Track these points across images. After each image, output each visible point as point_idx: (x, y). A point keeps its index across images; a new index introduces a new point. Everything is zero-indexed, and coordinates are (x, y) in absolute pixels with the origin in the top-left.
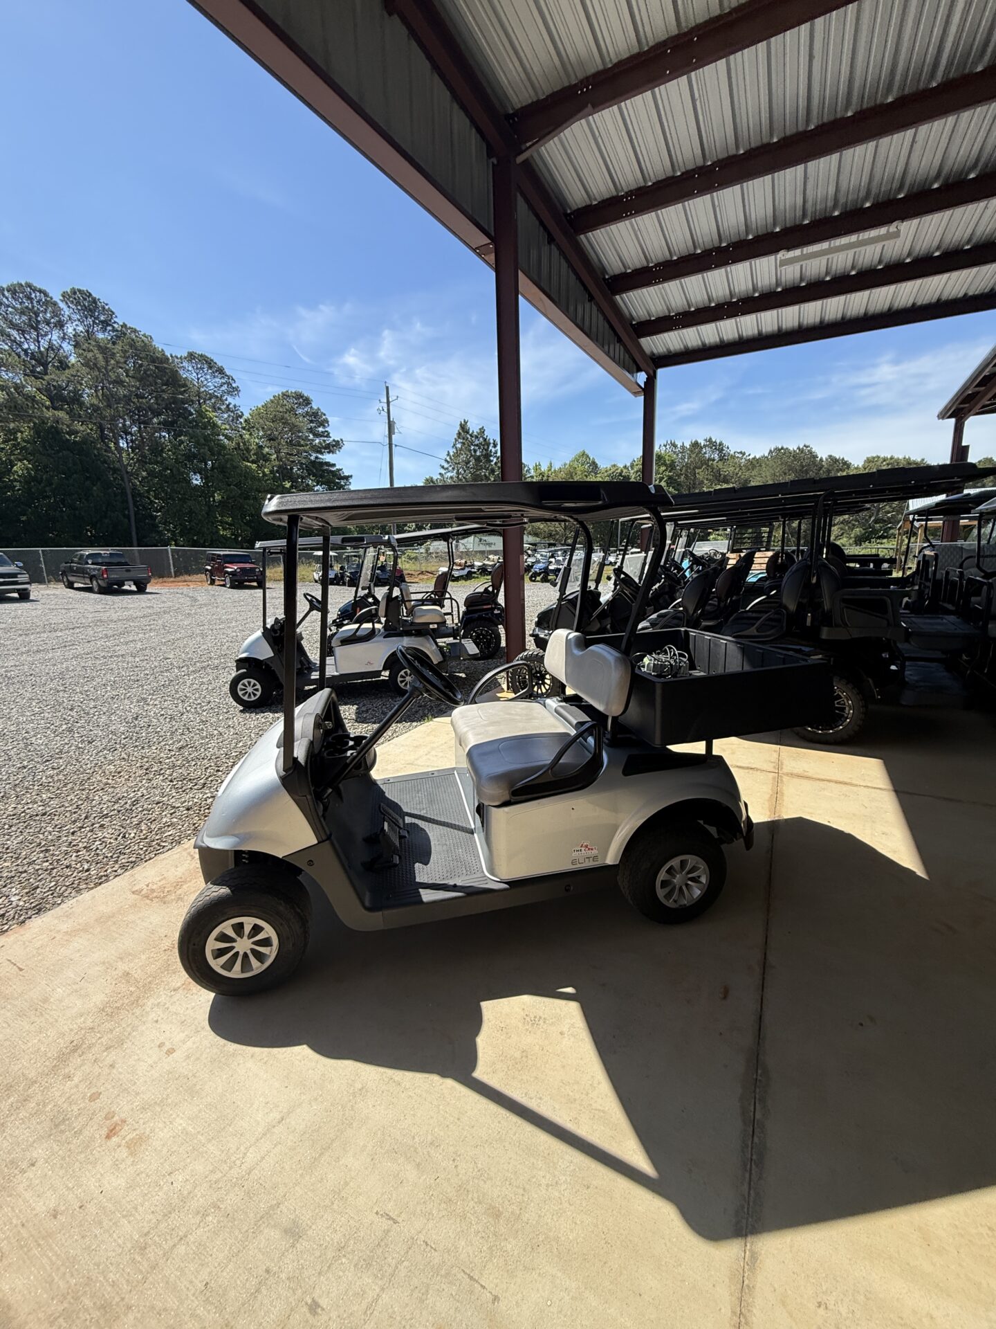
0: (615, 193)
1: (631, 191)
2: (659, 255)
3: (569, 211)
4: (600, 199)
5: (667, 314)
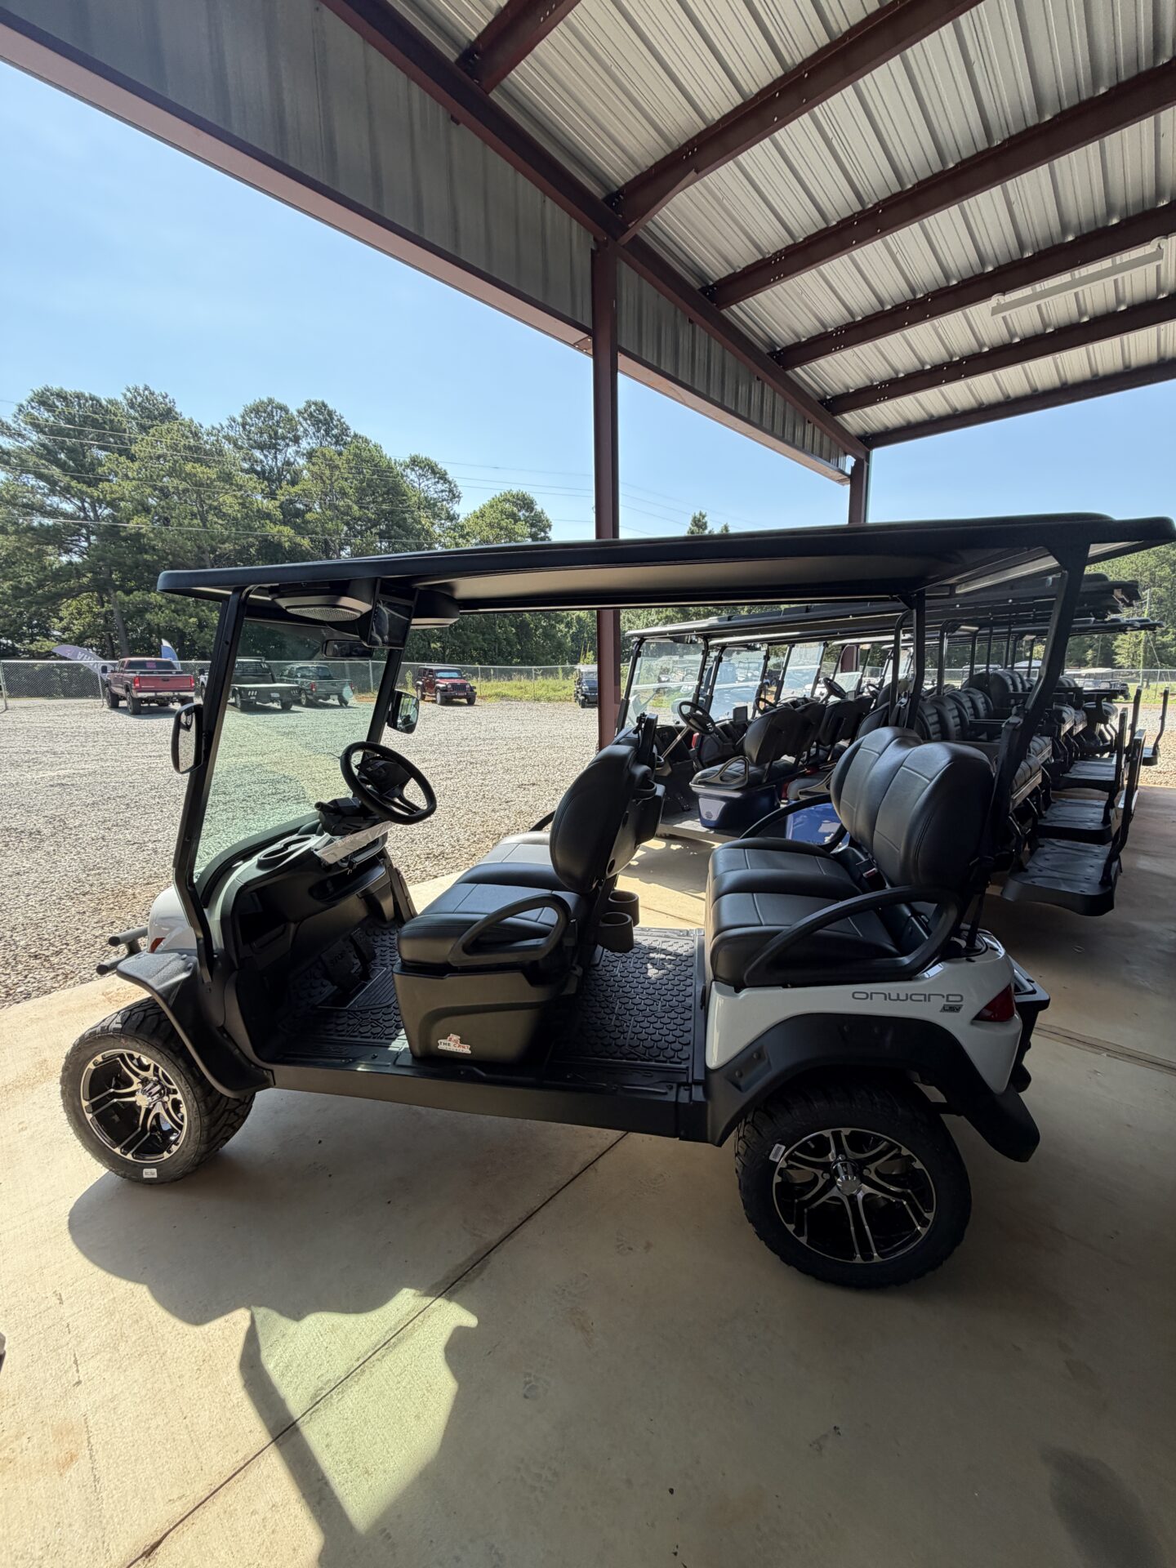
0: (760, 257)
1: (780, 251)
2: (836, 317)
3: (711, 283)
4: (743, 266)
5: (869, 383)
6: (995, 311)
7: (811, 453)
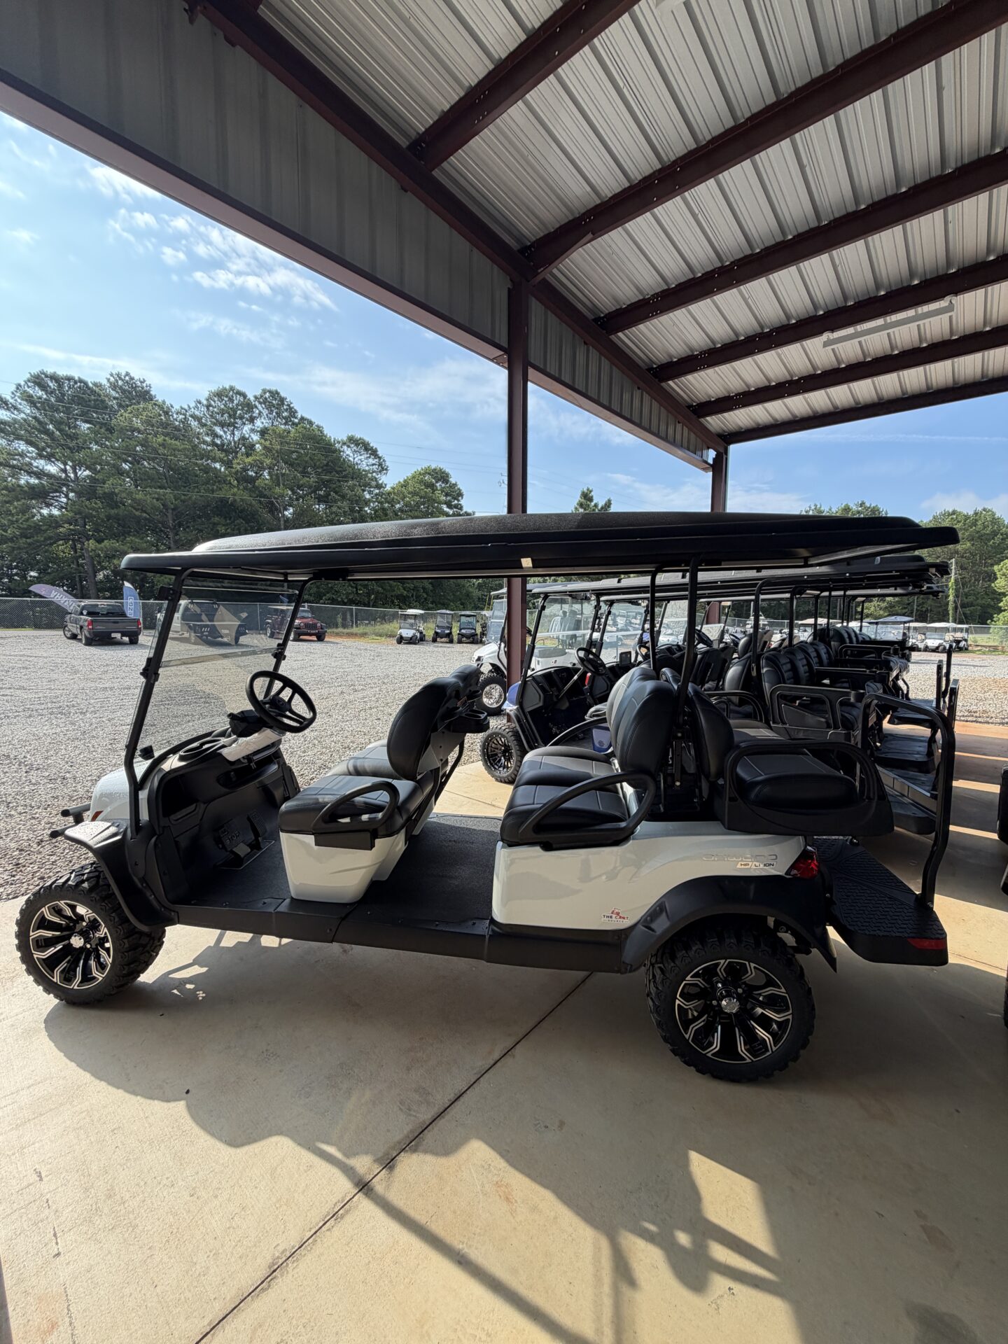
0: (641, 298)
1: (657, 294)
2: (700, 343)
3: (602, 315)
4: (629, 303)
5: (727, 395)
6: (826, 344)
7: (681, 446)
